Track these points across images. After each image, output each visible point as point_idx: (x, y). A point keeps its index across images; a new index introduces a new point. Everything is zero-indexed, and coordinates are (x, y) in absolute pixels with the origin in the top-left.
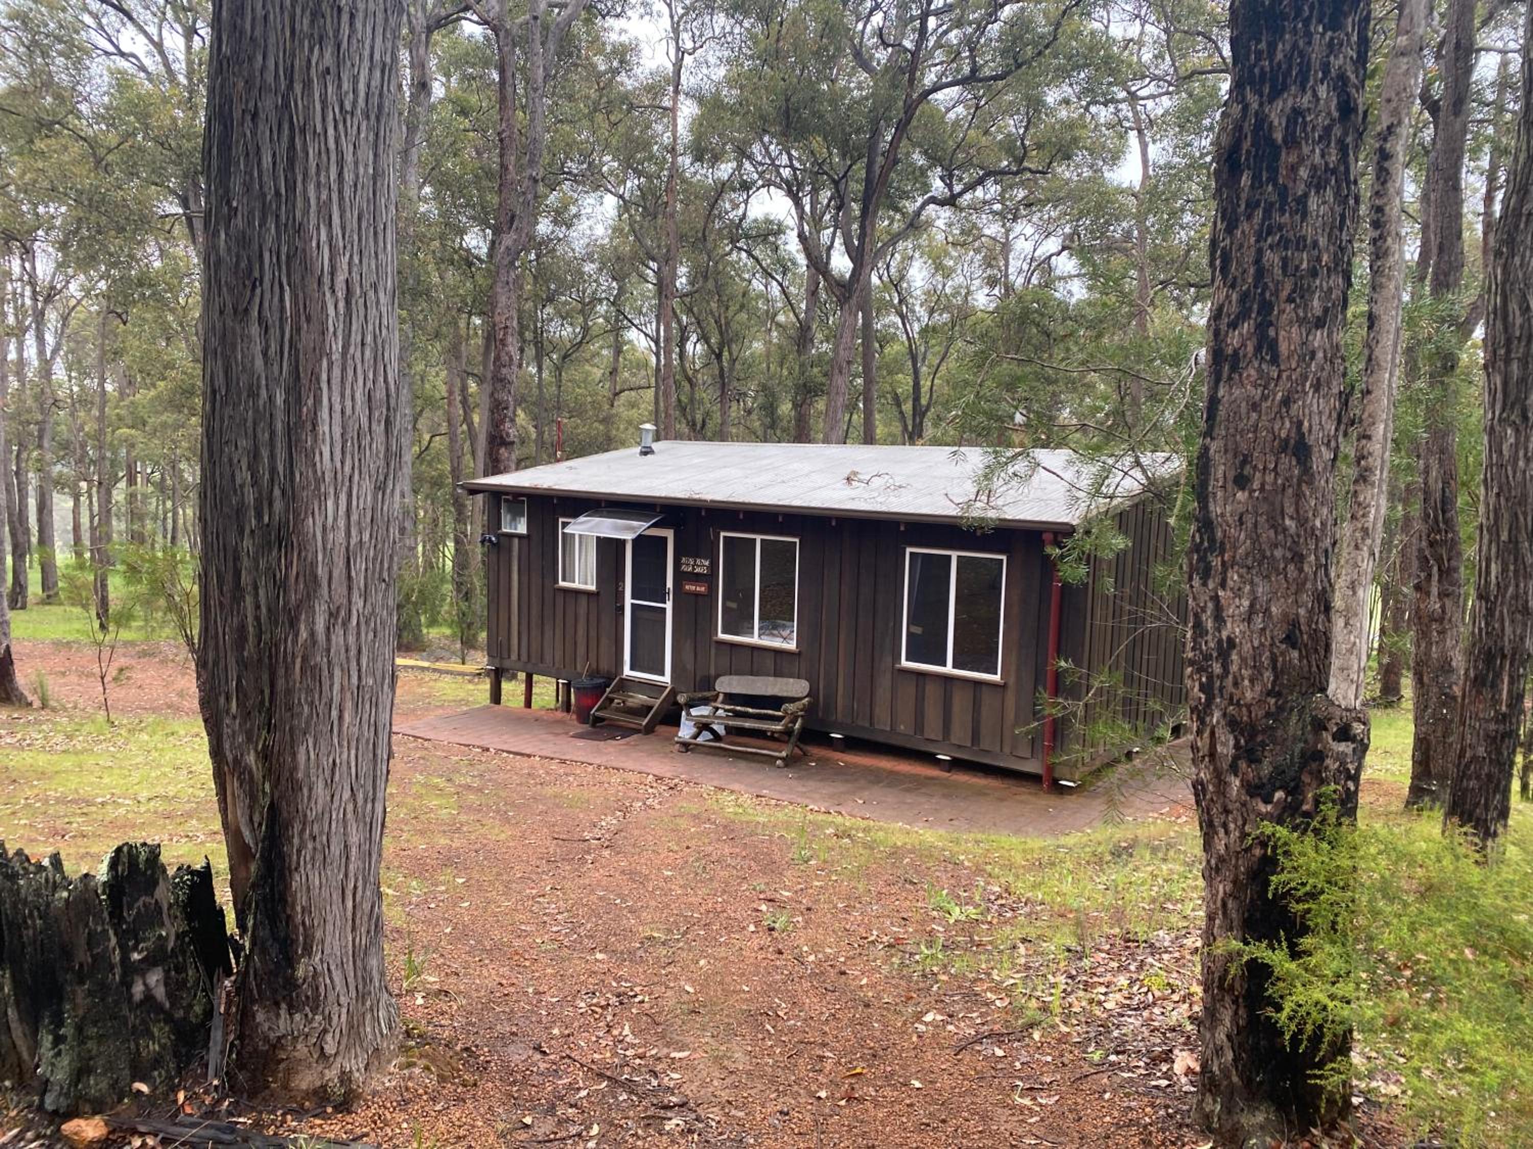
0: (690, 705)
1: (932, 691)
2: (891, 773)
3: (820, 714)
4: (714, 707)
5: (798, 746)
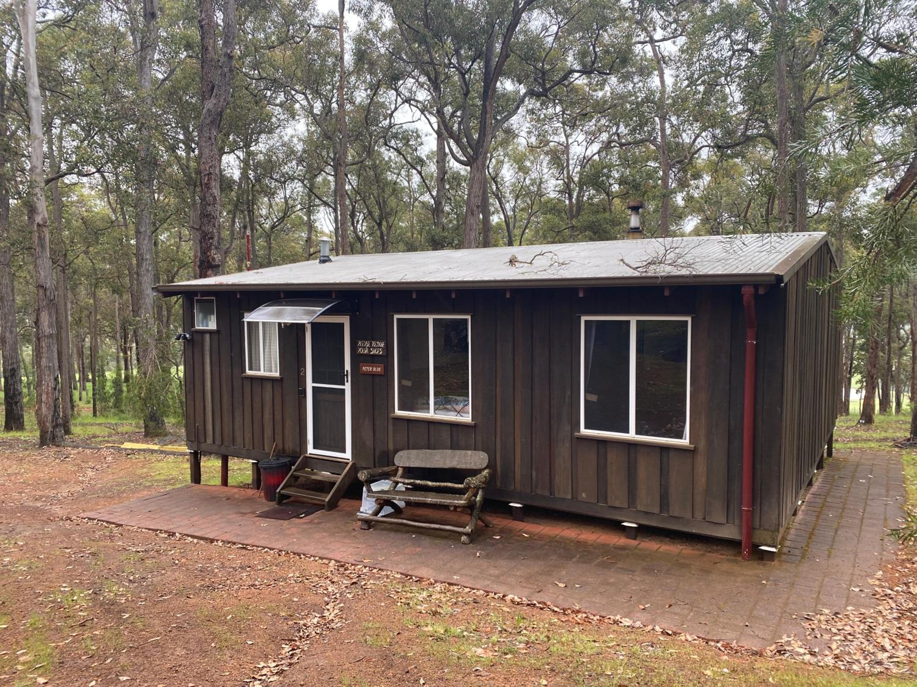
0: (371, 480)
1: (615, 459)
3: (499, 484)
4: (394, 482)
5: (480, 519)
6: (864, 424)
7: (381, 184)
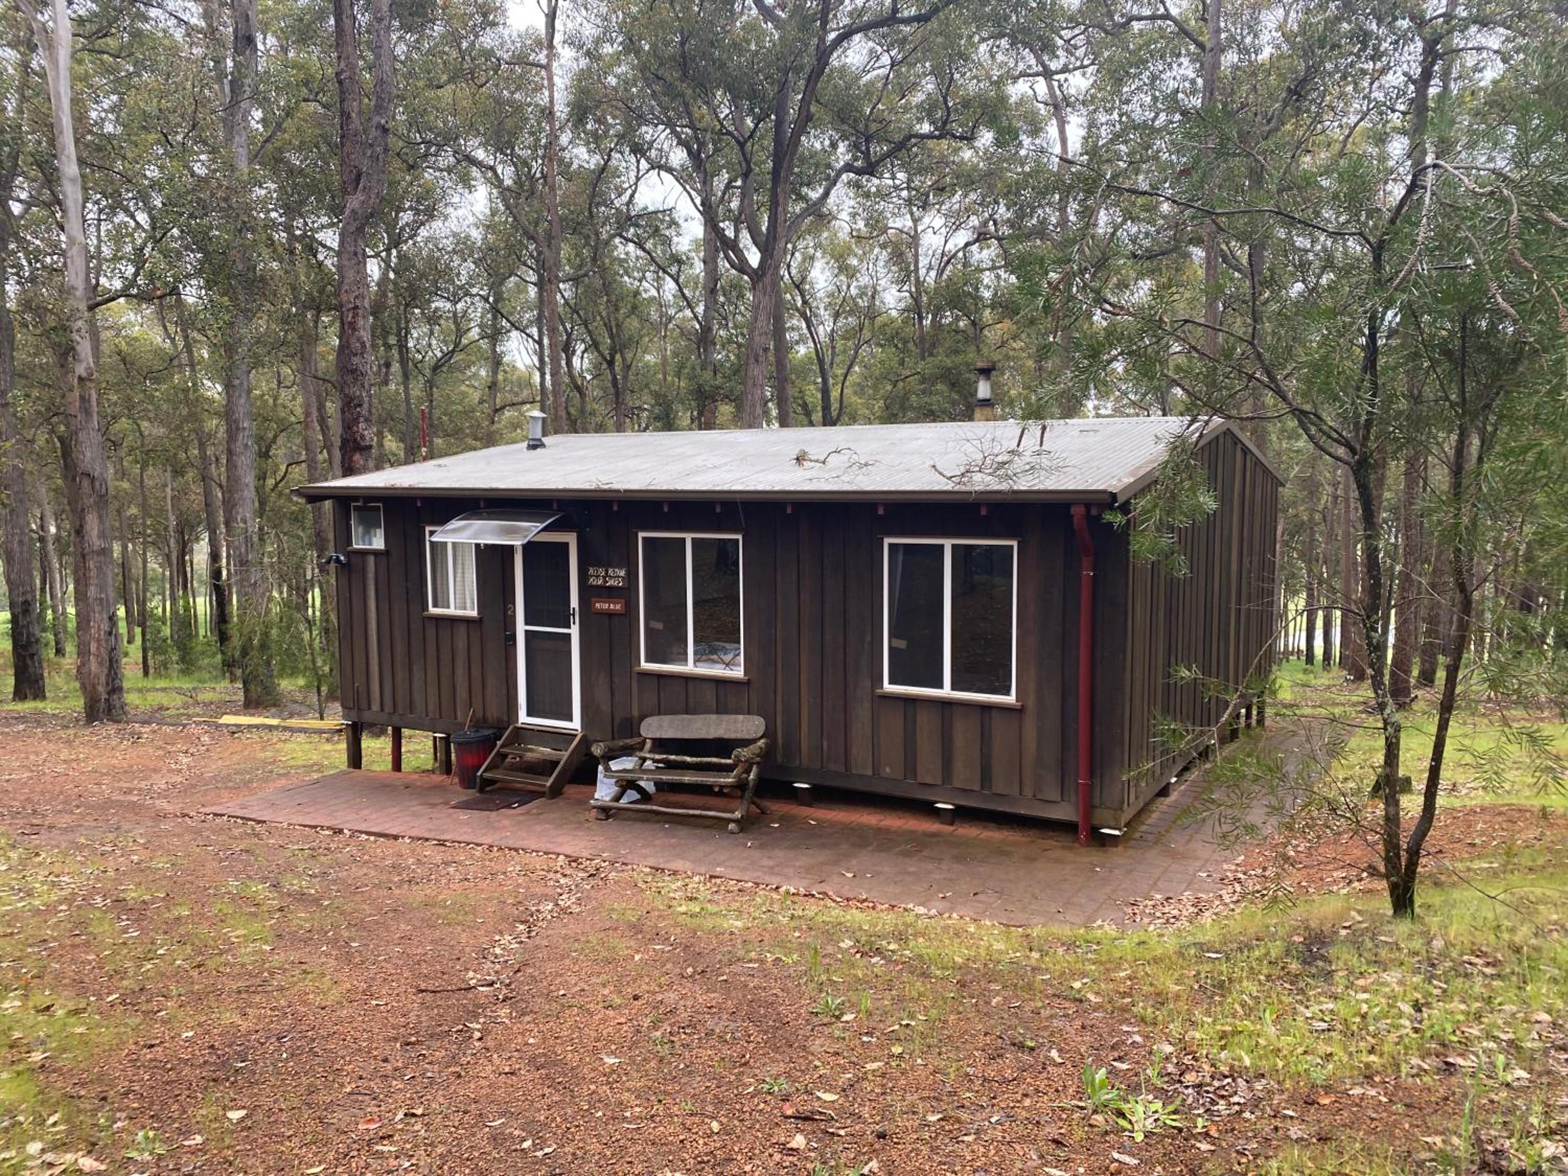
0: (610, 756)
1: (926, 722)
2: (879, 830)
3: (780, 759)
4: (641, 758)
5: (754, 803)
6: (1353, 681)
7: (613, 298)
